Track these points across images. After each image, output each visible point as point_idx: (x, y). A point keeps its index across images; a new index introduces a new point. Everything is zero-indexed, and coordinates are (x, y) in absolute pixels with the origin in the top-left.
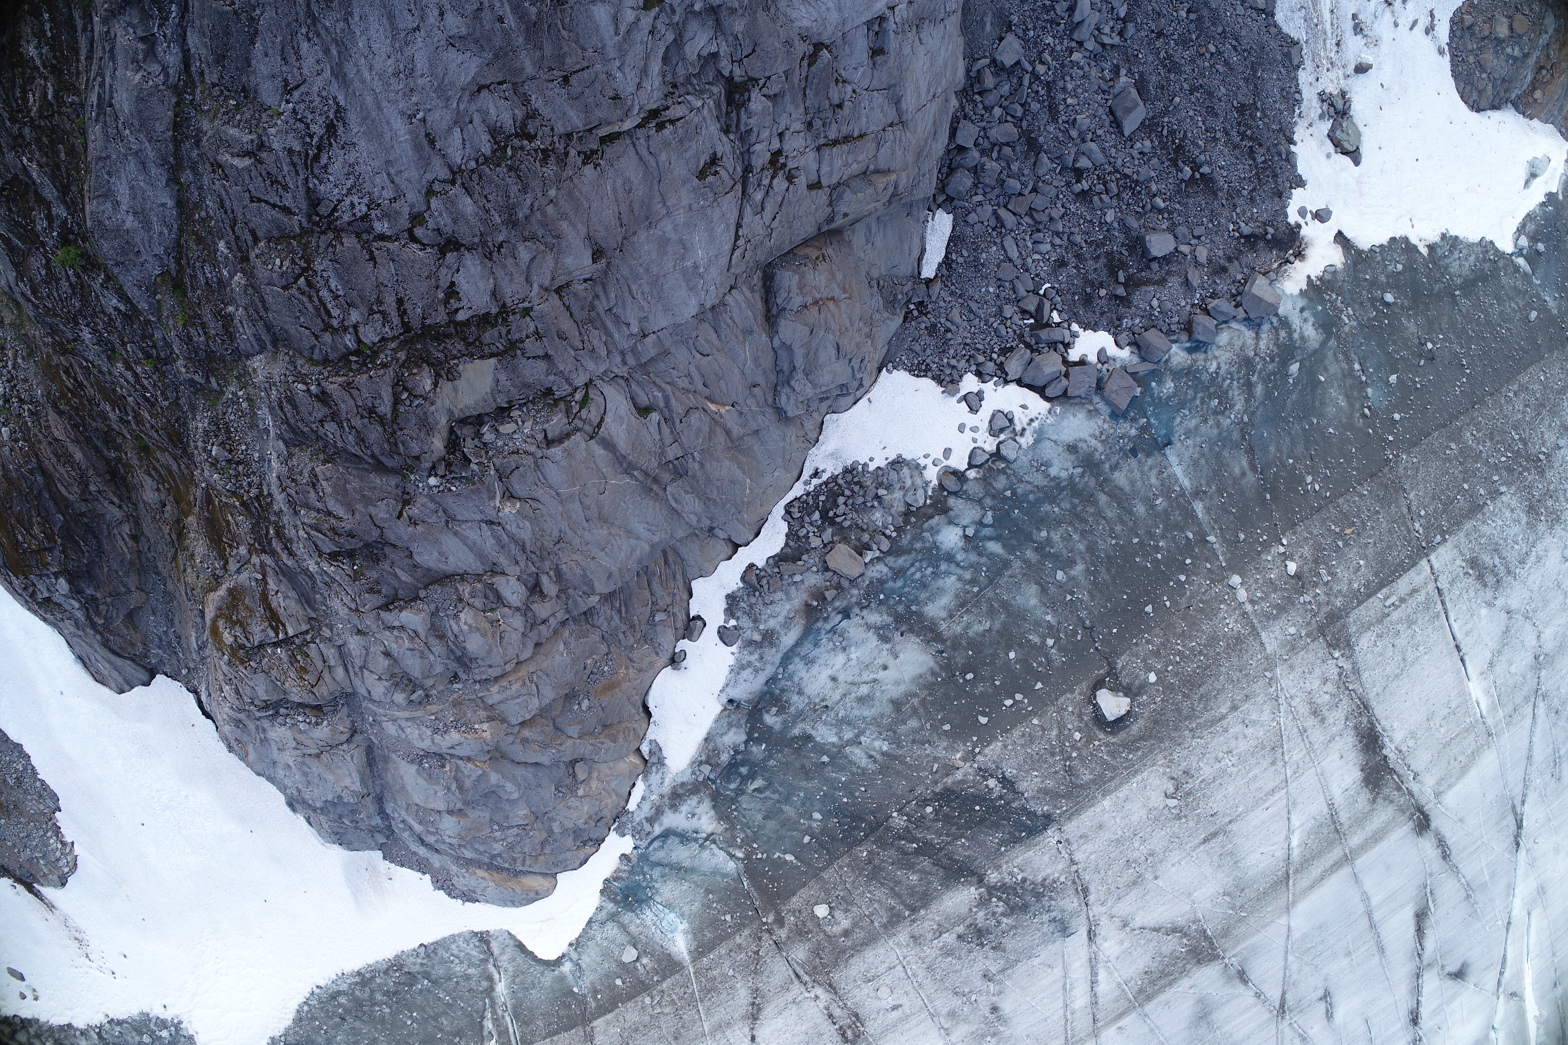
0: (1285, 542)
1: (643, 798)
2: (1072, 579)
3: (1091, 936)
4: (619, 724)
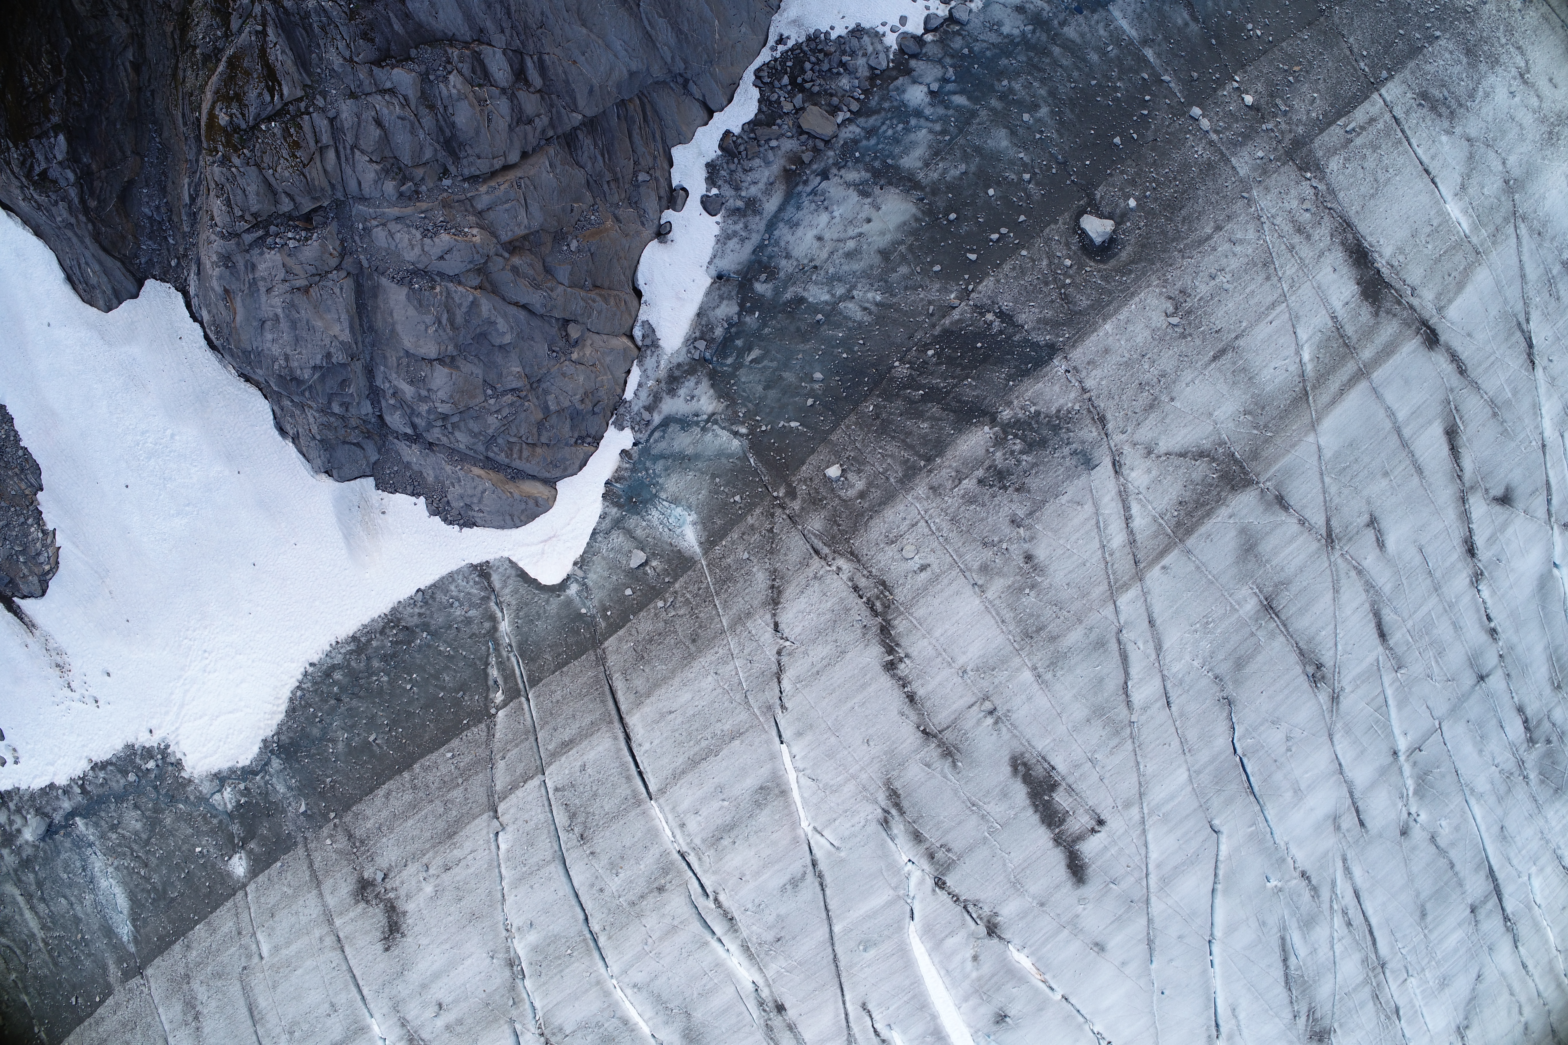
0: (1237, 79)
1: (640, 385)
2: (1039, 120)
3: (1117, 467)
4: (610, 289)
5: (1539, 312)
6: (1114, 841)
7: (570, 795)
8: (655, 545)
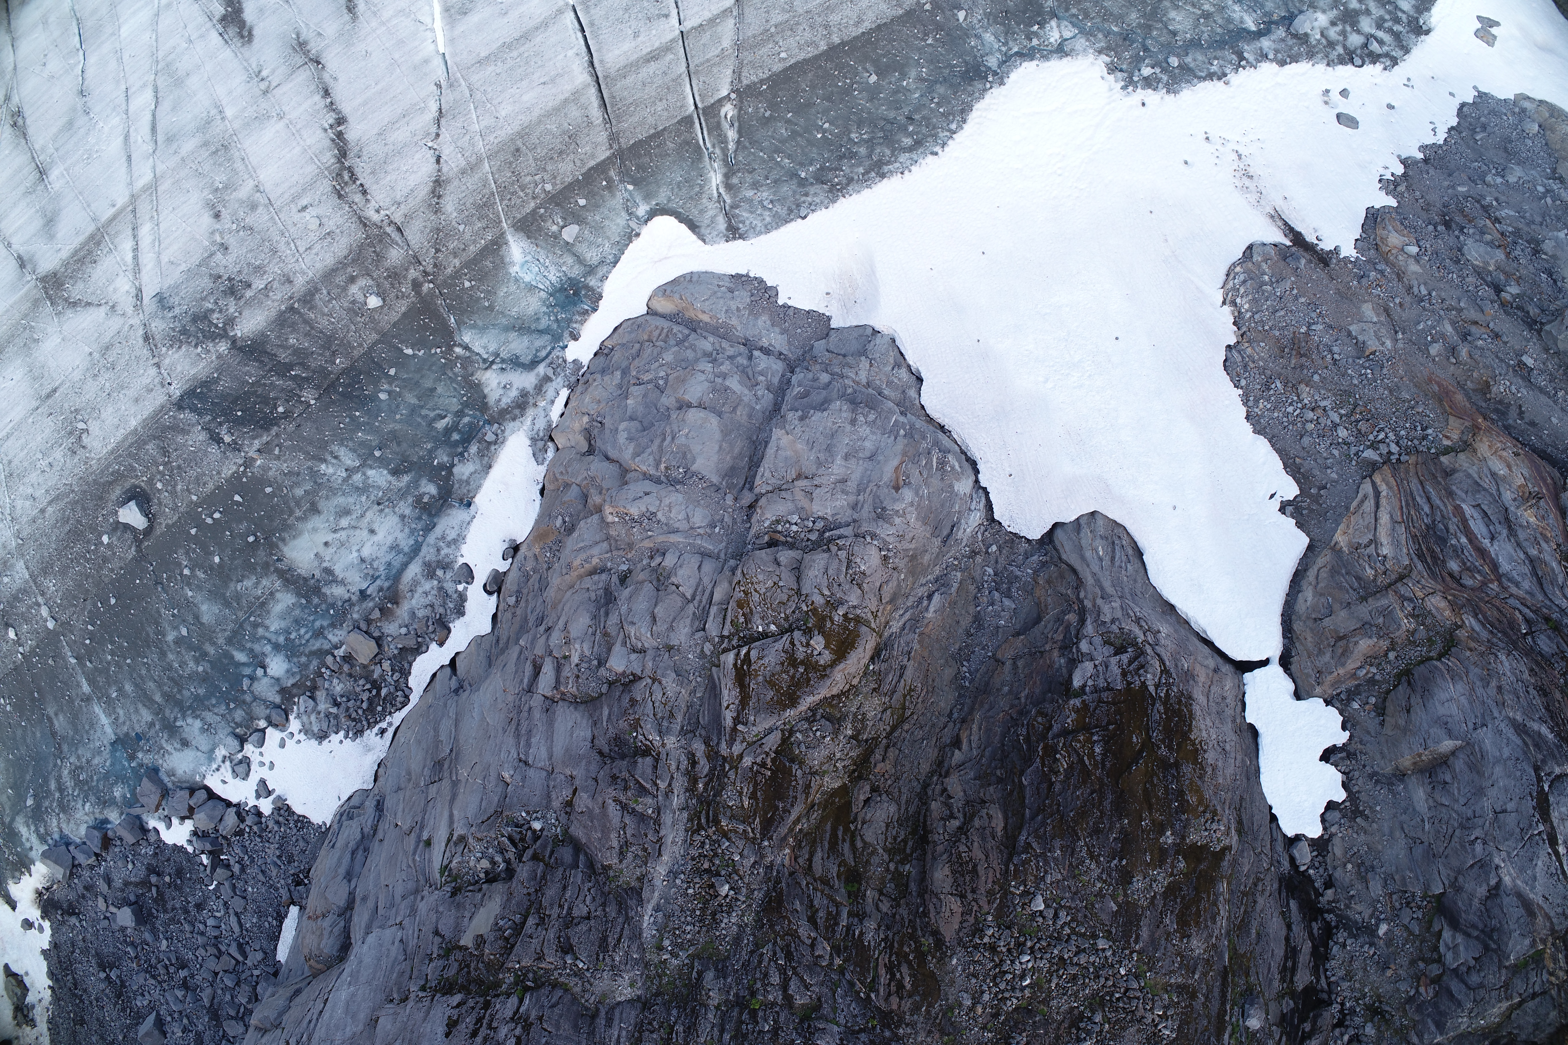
0: (20, 656)
1: (553, 402)
2: (176, 628)
3: (140, 296)
7: (653, 11)
8: (553, 246)
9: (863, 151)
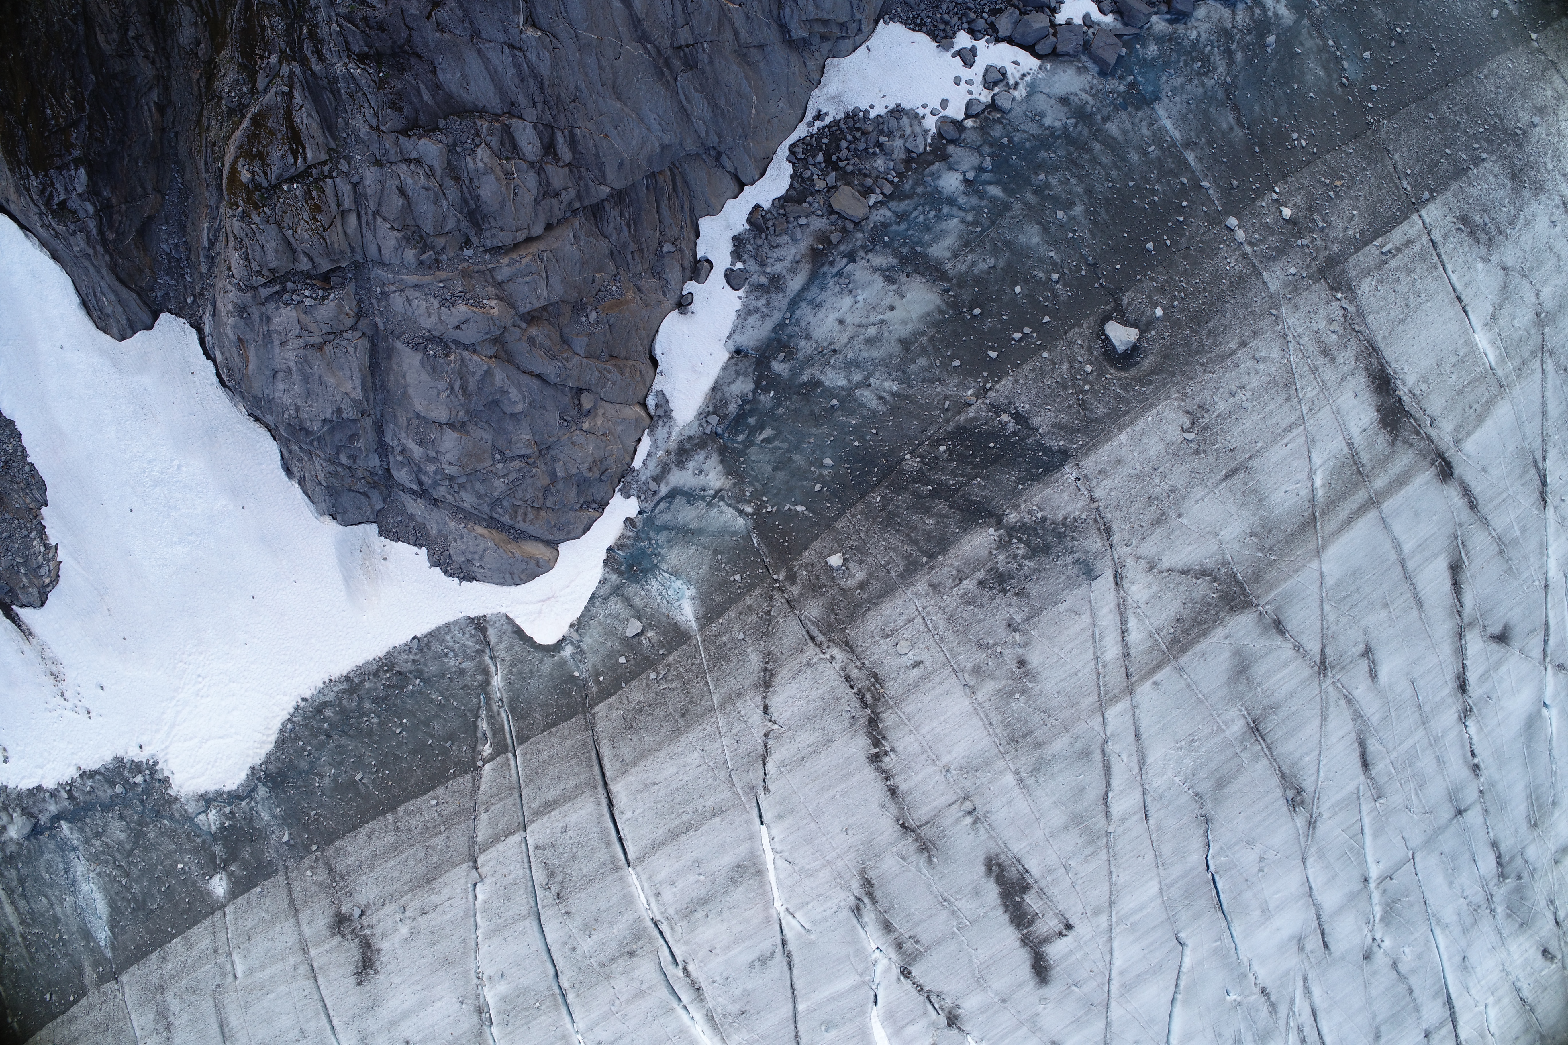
0: (1277, 190)
1: (649, 455)
2: (1073, 218)
3: (1118, 580)
4: (626, 358)
5: (1556, 451)
6: (1080, 946)
7: (550, 854)
8: (652, 615)
9: (367, 705)
